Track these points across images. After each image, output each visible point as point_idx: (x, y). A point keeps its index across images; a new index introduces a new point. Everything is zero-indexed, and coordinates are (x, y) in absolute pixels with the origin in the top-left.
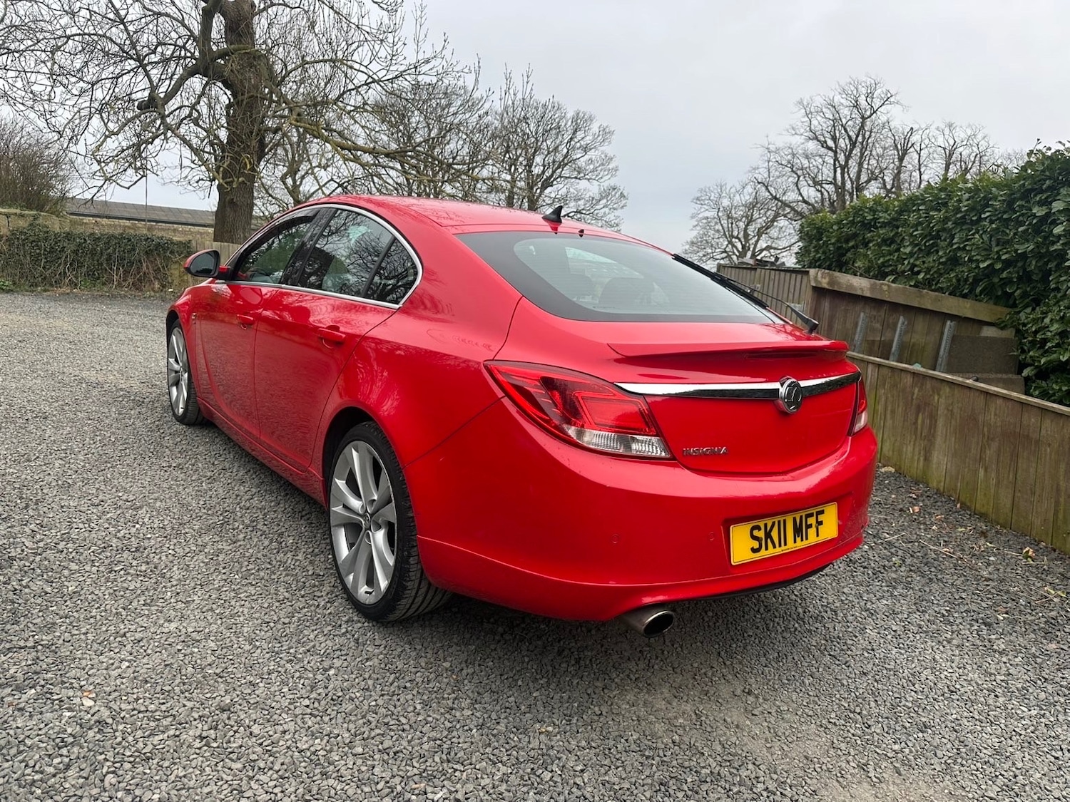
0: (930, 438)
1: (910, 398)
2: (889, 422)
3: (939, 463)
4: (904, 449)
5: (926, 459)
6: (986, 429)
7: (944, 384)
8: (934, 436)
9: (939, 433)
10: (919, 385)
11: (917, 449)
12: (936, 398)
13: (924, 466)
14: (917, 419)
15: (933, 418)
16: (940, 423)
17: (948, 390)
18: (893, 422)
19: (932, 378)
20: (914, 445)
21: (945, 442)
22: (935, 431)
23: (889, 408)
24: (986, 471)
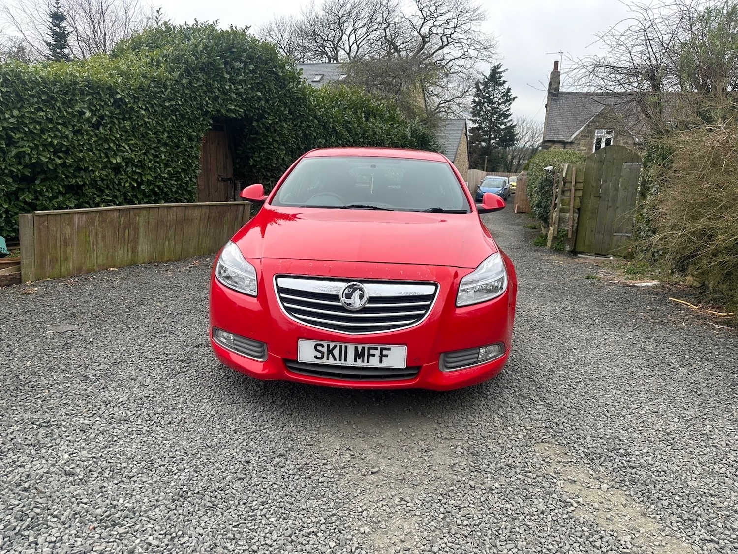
0: (136, 241)
1: (117, 225)
2: (101, 244)
3: (142, 250)
4: (116, 254)
5: (133, 252)
6: (168, 223)
7: (142, 210)
8: (138, 238)
9: (141, 235)
10: (124, 215)
11: (126, 250)
12: (137, 218)
13: (132, 256)
14: (124, 235)
15: (136, 230)
16: (141, 230)
17: (145, 212)
18: (104, 244)
19: (134, 209)
20: (124, 249)
21: (145, 238)
22: (138, 235)
23: (100, 236)
24: (169, 241)
